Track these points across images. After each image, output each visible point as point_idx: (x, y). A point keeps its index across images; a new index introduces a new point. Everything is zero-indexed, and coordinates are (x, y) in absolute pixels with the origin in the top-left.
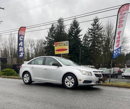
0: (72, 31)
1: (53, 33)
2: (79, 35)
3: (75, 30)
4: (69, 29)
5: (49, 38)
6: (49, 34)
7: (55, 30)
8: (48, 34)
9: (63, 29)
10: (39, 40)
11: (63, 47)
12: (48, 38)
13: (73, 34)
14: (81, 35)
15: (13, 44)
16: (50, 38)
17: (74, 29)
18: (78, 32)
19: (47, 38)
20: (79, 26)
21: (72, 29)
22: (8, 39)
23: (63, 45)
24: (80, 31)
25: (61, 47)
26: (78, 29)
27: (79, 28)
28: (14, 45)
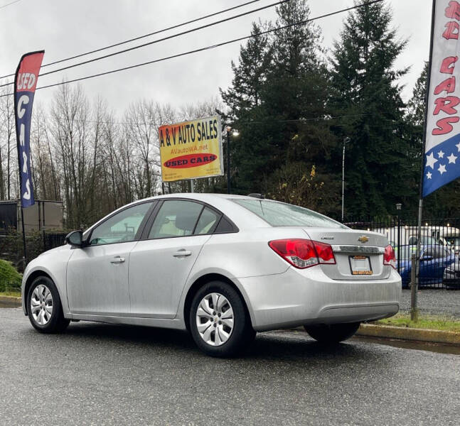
0: (354, 56)
1: (258, 72)
2: (392, 73)
3: (371, 48)
4: (337, 46)
5: (240, 98)
6: (238, 78)
7: (268, 57)
8: (233, 77)
9: (303, 50)
10: (196, 106)
11: (199, 144)
12: (232, 95)
13: (361, 66)
14: (402, 73)
15: (76, 134)
16: (245, 97)
17: (365, 44)
18: (386, 55)
19: (228, 98)
20: (390, 27)
21: (353, 43)
22: (53, 113)
23: (197, 135)
24: (395, 52)
25: (189, 144)
26: (387, 41)
27: (391, 36)
28: (76, 140)
